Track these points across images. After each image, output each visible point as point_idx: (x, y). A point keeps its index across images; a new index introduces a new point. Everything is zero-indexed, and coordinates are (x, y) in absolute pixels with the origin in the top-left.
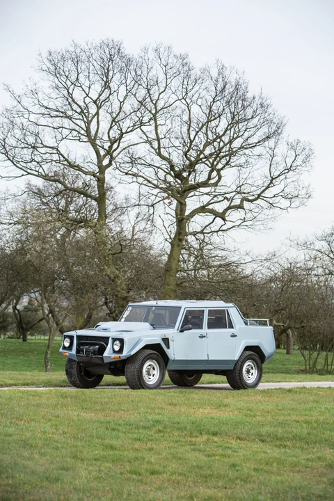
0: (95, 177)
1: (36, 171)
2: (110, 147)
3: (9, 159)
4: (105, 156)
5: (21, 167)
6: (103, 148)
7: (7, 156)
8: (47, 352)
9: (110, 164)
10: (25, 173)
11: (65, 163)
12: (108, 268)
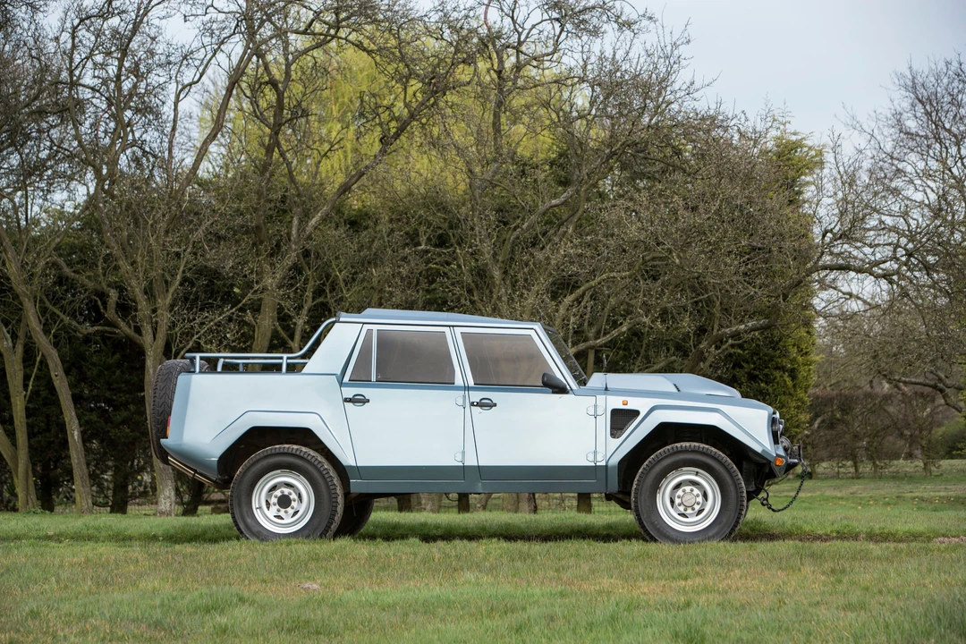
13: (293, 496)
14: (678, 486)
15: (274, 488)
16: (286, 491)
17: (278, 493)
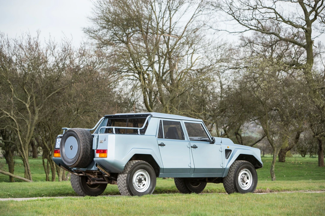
0: (303, 29)
1: (255, 27)
2: (315, 5)
3: (235, 19)
4: (311, 12)
5: (243, 24)
6: (309, 5)
7: (234, 17)
8: (272, 167)
9: (315, 18)
10: (248, 29)
11: (280, 19)
12: (319, 100)
14: (242, 175)
15: (138, 176)
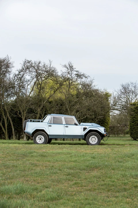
13: (42, 138)
14: (92, 138)
15: (39, 137)
16: (41, 138)
17: (39, 138)
